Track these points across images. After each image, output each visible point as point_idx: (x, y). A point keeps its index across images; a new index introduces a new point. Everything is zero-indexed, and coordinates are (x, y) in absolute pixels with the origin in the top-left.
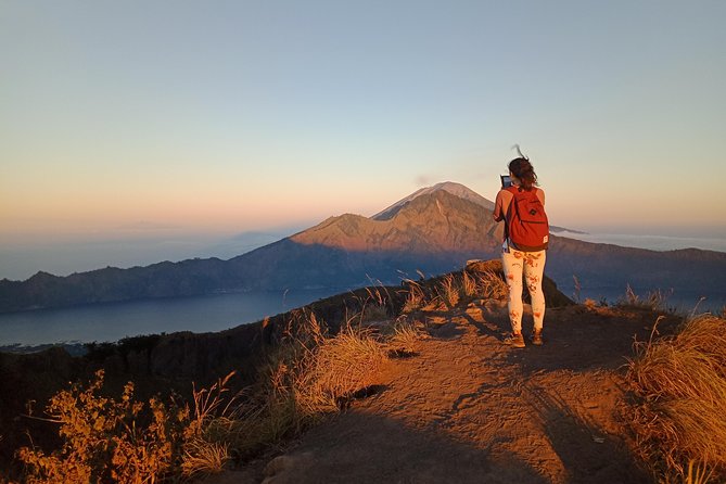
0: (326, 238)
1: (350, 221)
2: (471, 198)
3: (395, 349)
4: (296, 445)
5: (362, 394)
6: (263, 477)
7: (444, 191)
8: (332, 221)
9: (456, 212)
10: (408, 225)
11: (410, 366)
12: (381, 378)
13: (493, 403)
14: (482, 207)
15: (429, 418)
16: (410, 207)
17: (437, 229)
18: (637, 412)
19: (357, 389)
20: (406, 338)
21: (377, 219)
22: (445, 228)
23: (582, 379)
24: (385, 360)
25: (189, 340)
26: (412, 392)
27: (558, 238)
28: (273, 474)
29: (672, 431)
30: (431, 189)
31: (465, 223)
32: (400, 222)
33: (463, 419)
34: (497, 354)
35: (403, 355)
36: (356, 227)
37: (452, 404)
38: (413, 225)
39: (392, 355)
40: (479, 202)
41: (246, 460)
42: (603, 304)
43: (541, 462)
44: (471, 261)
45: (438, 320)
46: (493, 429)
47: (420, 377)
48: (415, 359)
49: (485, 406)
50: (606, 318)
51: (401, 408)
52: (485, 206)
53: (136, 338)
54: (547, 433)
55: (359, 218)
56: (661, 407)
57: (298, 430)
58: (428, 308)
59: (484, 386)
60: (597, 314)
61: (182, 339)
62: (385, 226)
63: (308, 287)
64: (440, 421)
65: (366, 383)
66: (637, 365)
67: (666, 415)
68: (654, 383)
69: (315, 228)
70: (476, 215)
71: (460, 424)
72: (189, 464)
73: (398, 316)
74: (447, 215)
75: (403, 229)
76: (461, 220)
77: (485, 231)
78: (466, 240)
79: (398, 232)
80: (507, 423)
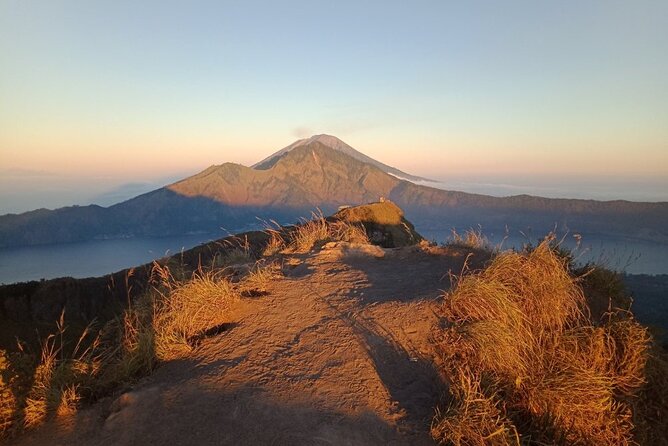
0: (208, 186)
1: (231, 170)
2: (344, 150)
3: (248, 289)
4: (145, 382)
5: (213, 332)
6: (109, 413)
7: (320, 143)
8: (214, 169)
9: (330, 163)
10: (287, 174)
11: (259, 304)
12: (234, 316)
13: (328, 334)
14: (353, 158)
15: (271, 351)
16: (288, 157)
17: (313, 178)
18: (446, 335)
19: (209, 328)
20: (260, 279)
21: (256, 168)
22: (321, 178)
23: (407, 309)
24: (237, 300)
25: (71, 285)
26: (260, 327)
27: (418, 186)
28: (119, 410)
29: (472, 348)
30: (308, 140)
31: (338, 172)
32: (279, 171)
33: (302, 349)
34: (340, 290)
35: (255, 294)
36: (237, 175)
37: (294, 336)
38: (291, 174)
39: (245, 294)
40: (350, 153)
41: (95, 399)
42: (435, 244)
43: (362, 381)
44: (343, 207)
45: (294, 262)
46: (327, 356)
47: (268, 313)
48: (265, 298)
49: (322, 336)
50: (435, 256)
51: (248, 342)
52: (356, 157)
53: (14, 285)
54: (371, 356)
55: (239, 167)
56: (465, 329)
57: (149, 368)
58: (286, 251)
59: (325, 319)
60: (429, 253)
61: (64, 285)
62: (265, 175)
63: (191, 233)
64: (281, 352)
65: (219, 321)
66: (450, 295)
67: (468, 336)
68: (463, 310)
69: (196, 176)
70: (347, 166)
71: (298, 353)
72: (34, 408)
73: (258, 259)
74: (322, 165)
75: (282, 178)
76: (335, 170)
77: (356, 180)
78: (339, 188)
79: (278, 180)
80: (339, 350)
